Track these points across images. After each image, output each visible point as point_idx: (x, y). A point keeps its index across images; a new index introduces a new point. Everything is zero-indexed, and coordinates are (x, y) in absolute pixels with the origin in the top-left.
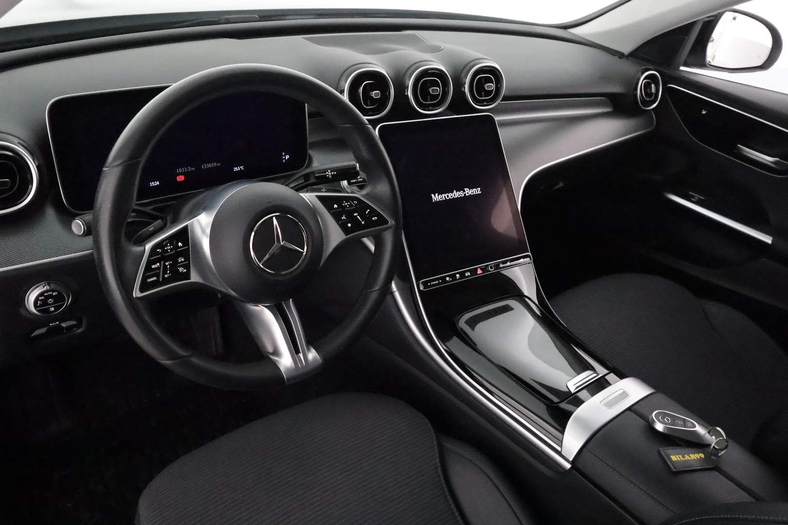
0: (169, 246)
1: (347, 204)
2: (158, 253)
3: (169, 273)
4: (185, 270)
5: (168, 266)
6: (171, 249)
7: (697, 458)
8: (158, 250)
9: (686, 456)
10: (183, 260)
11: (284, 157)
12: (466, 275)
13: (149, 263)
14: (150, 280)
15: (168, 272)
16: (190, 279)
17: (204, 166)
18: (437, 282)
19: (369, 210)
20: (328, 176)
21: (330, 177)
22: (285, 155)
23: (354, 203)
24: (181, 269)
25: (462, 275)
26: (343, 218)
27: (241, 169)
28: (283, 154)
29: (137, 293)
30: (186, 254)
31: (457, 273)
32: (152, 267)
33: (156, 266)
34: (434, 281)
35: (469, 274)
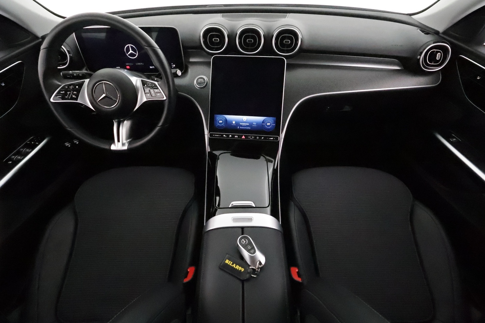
0: (72, 86)
2: (66, 88)
3: (68, 96)
4: (76, 97)
6: (72, 88)
7: (239, 269)
9: (235, 265)
10: (76, 93)
11: (172, 65)
12: (235, 137)
13: (61, 90)
14: (59, 97)
16: (77, 101)
17: (137, 64)
18: (218, 136)
22: (173, 65)
24: (74, 96)
25: (233, 136)
28: (172, 64)
29: (52, 100)
30: (78, 91)
31: (230, 135)
32: (61, 92)
33: (63, 92)
34: (217, 135)
35: (237, 137)
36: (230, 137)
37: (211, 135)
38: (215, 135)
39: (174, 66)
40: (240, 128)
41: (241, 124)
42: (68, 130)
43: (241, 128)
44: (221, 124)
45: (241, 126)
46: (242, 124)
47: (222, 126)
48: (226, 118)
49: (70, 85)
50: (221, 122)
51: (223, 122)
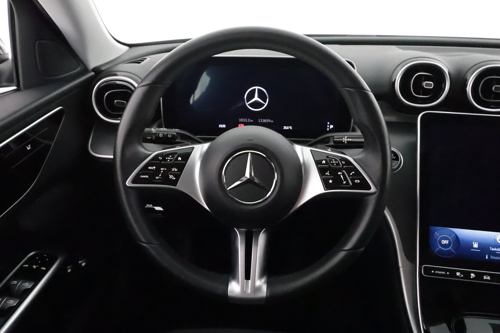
0: (170, 157)
1: (335, 162)
2: (159, 160)
3: (160, 177)
4: (174, 178)
5: (162, 171)
6: (171, 160)
8: (160, 158)
10: (176, 170)
11: (328, 126)
12: (485, 278)
13: (149, 164)
14: (143, 176)
15: (160, 175)
16: (176, 186)
17: (260, 121)
18: (443, 273)
19: (353, 172)
20: (344, 141)
21: (346, 142)
22: (330, 125)
23: (342, 163)
24: (171, 177)
25: (479, 276)
26: (326, 174)
27: (289, 128)
28: (328, 123)
29: (128, 183)
30: (181, 167)
31: (473, 272)
32: (149, 168)
33: (152, 168)
34: (441, 271)
35: (489, 278)
36: (473, 279)
37: (427, 270)
38: (436, 272)
39: (332, 126)
40: (492, 260)
41: (493, 249)
42: (144, 246)
43: (494, 257)
44: (445, 246)
45: (494, 254)
46: (495, 249)
47: (449, 252)
48: (456, 235)
49: (168, 155)
50: (445, 242)
51: (450, 242)
